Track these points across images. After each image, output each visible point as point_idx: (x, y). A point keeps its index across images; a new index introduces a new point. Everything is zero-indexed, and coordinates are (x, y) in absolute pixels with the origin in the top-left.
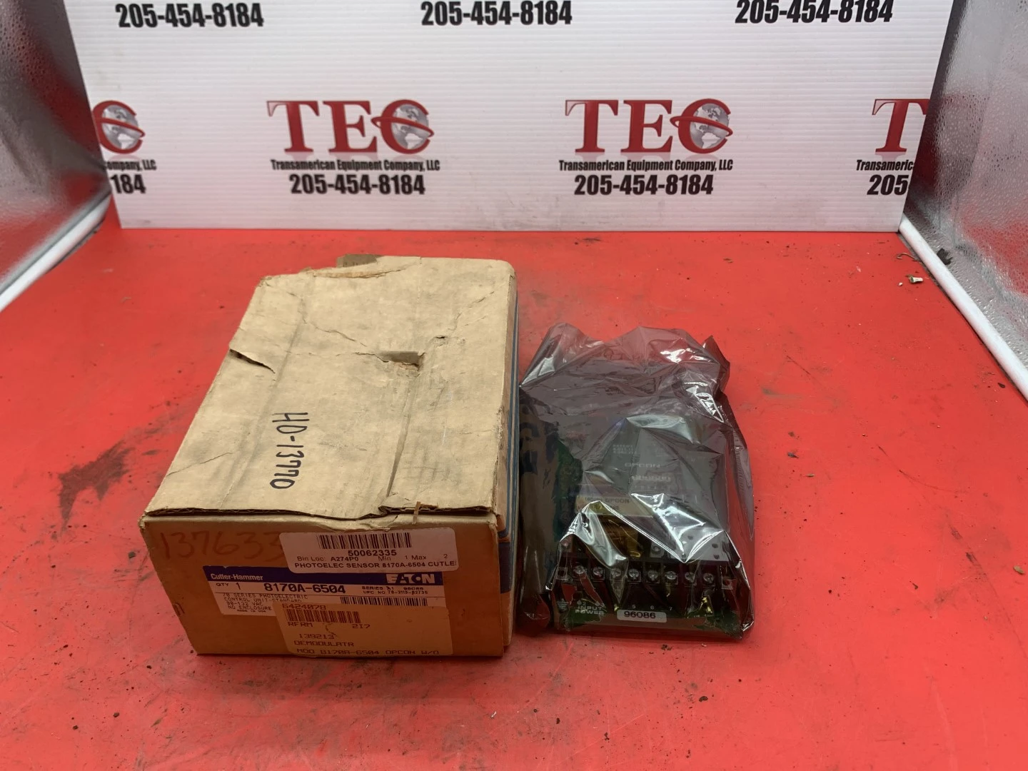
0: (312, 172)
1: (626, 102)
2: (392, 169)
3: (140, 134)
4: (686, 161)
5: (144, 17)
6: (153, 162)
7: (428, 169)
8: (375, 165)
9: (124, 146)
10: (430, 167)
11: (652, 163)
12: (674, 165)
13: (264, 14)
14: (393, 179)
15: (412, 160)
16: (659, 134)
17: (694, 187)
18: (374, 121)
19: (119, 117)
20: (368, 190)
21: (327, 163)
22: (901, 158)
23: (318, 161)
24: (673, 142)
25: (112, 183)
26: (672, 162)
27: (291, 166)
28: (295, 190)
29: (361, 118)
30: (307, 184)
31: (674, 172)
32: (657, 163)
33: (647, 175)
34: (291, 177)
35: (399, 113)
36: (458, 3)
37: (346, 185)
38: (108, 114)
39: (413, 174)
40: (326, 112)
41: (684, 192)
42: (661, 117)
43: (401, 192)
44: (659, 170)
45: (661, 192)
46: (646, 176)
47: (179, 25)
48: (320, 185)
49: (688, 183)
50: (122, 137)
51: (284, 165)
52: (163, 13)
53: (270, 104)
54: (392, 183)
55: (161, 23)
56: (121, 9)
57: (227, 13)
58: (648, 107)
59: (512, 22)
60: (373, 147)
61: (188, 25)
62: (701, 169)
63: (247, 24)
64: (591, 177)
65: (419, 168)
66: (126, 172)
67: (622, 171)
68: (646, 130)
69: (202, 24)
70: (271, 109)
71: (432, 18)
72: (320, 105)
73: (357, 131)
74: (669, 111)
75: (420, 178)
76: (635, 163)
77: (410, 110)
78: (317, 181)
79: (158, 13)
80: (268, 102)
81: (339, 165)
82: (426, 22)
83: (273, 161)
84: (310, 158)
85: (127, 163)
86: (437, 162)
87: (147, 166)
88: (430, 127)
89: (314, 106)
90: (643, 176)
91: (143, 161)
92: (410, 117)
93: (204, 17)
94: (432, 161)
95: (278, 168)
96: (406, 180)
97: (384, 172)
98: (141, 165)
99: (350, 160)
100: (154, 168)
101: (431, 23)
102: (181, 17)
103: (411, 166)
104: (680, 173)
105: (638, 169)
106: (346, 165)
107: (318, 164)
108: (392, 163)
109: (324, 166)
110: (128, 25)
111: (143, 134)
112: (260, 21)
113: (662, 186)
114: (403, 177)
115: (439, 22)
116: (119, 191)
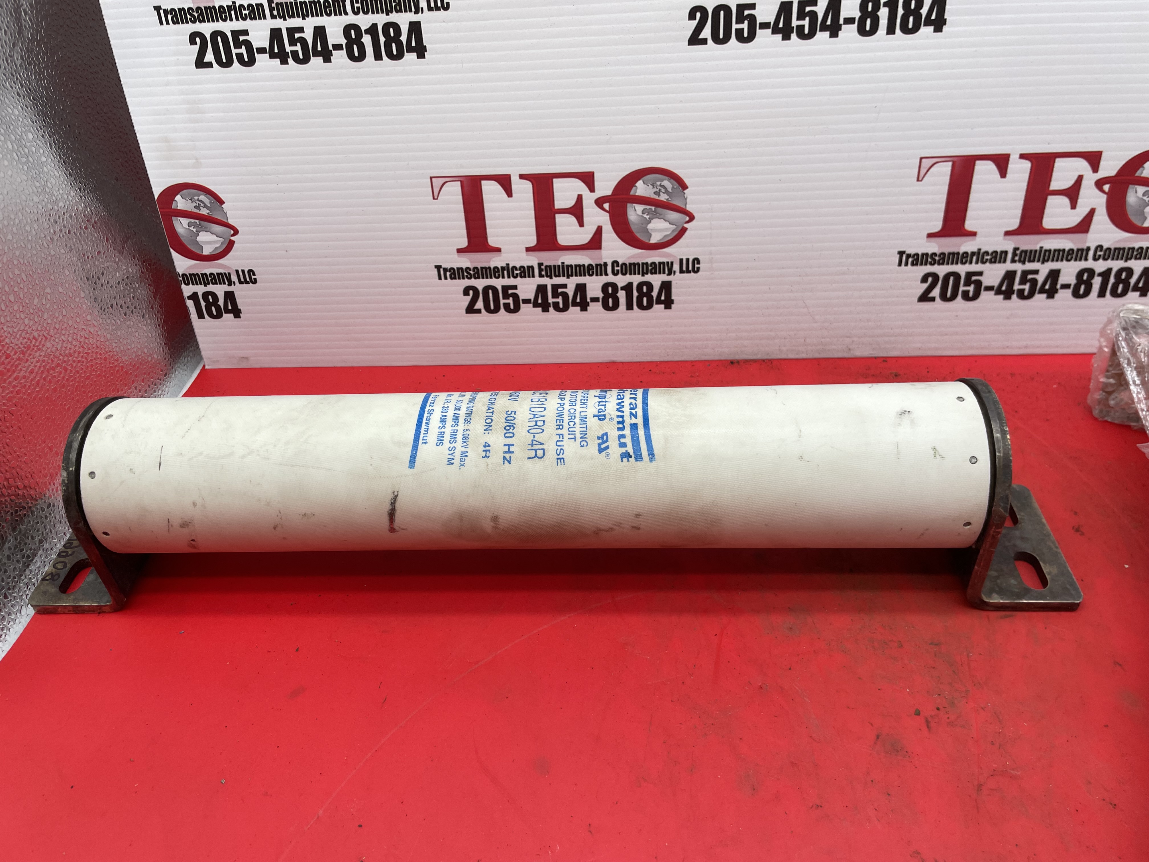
0: (498, 283)
1: (1023, 156)
2: (624, 274)
3: (232, 232)
4: (1112, 248)
5: (234, 51)
6: (251, 272)
7: (682, 271)
8: (599, 269)
9: (207, 251)
10: (684, 269)
11: (1055, 250)
12: (1091, 253)
13: (427, 39)
14: (623, 288)
15: (657, 260)
16: (1074, 206)
17: (1121, 287)
18: (599, 202)
19: (197, 207)
20: (584, 306)
21: (522, 267)
23: (508, 265)
24: (1096, 218)
25: (190, 304)
26: (1088, 249)
27: (465, 274)
28: (471, 309)
29: (580, 198)
31: (1090, 264)
32: (1064, 250)
33: (1044, 269)
34: (466, 292)
35: (641, 189)
36: (753, 6)
37: (551, 300)
38: (180, 202)
39: (656, 280)
41: (1102, 294)
42: (1080, 178)
43: (635, 307)
44: (1065, 262)
45: (1064, 296)
46: (1040, 272)
47: (290, 60)
48: (510, 301)
49: (1112, 280)
50: (203, 237)
51: (456, 273)
52: (266, 44)
53: (433, 179)
54: (622, 295)
55: (262, 59)
56: (198, 40)
57: (367, 40)
58: (1059, 163)
59: (840, 33)
61: (306, 60)
62: (1136, 259)
63: (399, 56)
64: (947, 276)
65: (667, 272)
66: (211, 288)
67: (1002, 265)
68: (1052, 200)
70: (436, 191)
71: (706, 33)
72: (515, 180)
73: (571, 219)
74: (1095, 168)
75: (666, 286)
76: (1026, 252)
77: (658, 183)
78: (506, 296)
79: (256, 45)
80: (431, 178)
81: (540, 270)
82: (695, 40)
83: (438, 267)
84: (496, 261)
85: (211, 274)
86: (697, 260)
87: (242, 280)
88: (689, 208)
90: (1036, 272)
91: (237, 271)
92: (657, 193)
93: (331, 48)
94: (688, 260)
95: (446, 278)
96: (645, 289)
98: (234, 278)
99: (560, 264)
100: (255, 282)
101: (704, 42)
102: (294, 48)
103: (655, 268)
104: (1100, 266)
105: (1029, 261)
106: (550, 271)
107: (509, 271)
108: (624, 264)
109: (516, 272)
110: (209, 65)
111: (236, 232)
112: (421, 51)
113: (1066, 286)
114: (640, 285)
115: (717, 40)
116: (201, 316)
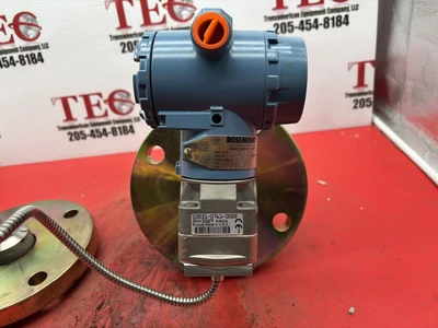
22: (366, 90)
30: (77, 136)
40: (81, 100)
60: (106, 114)
69: (14, 65)
89: (74, 98)
97: (113, 125)
